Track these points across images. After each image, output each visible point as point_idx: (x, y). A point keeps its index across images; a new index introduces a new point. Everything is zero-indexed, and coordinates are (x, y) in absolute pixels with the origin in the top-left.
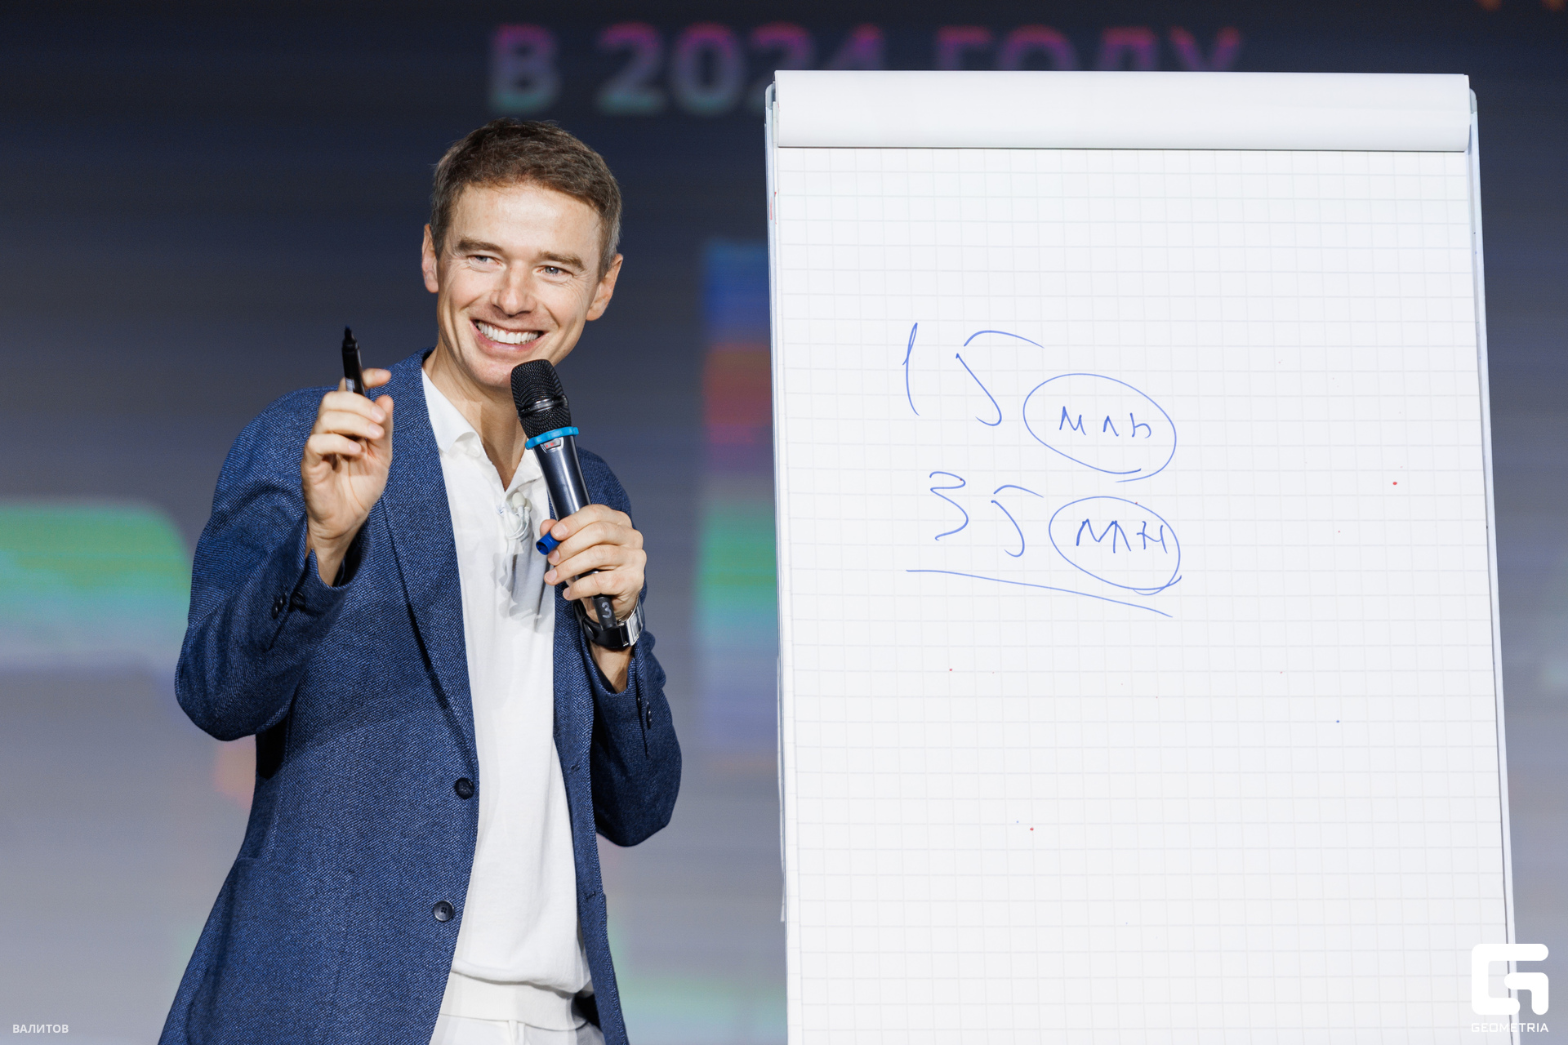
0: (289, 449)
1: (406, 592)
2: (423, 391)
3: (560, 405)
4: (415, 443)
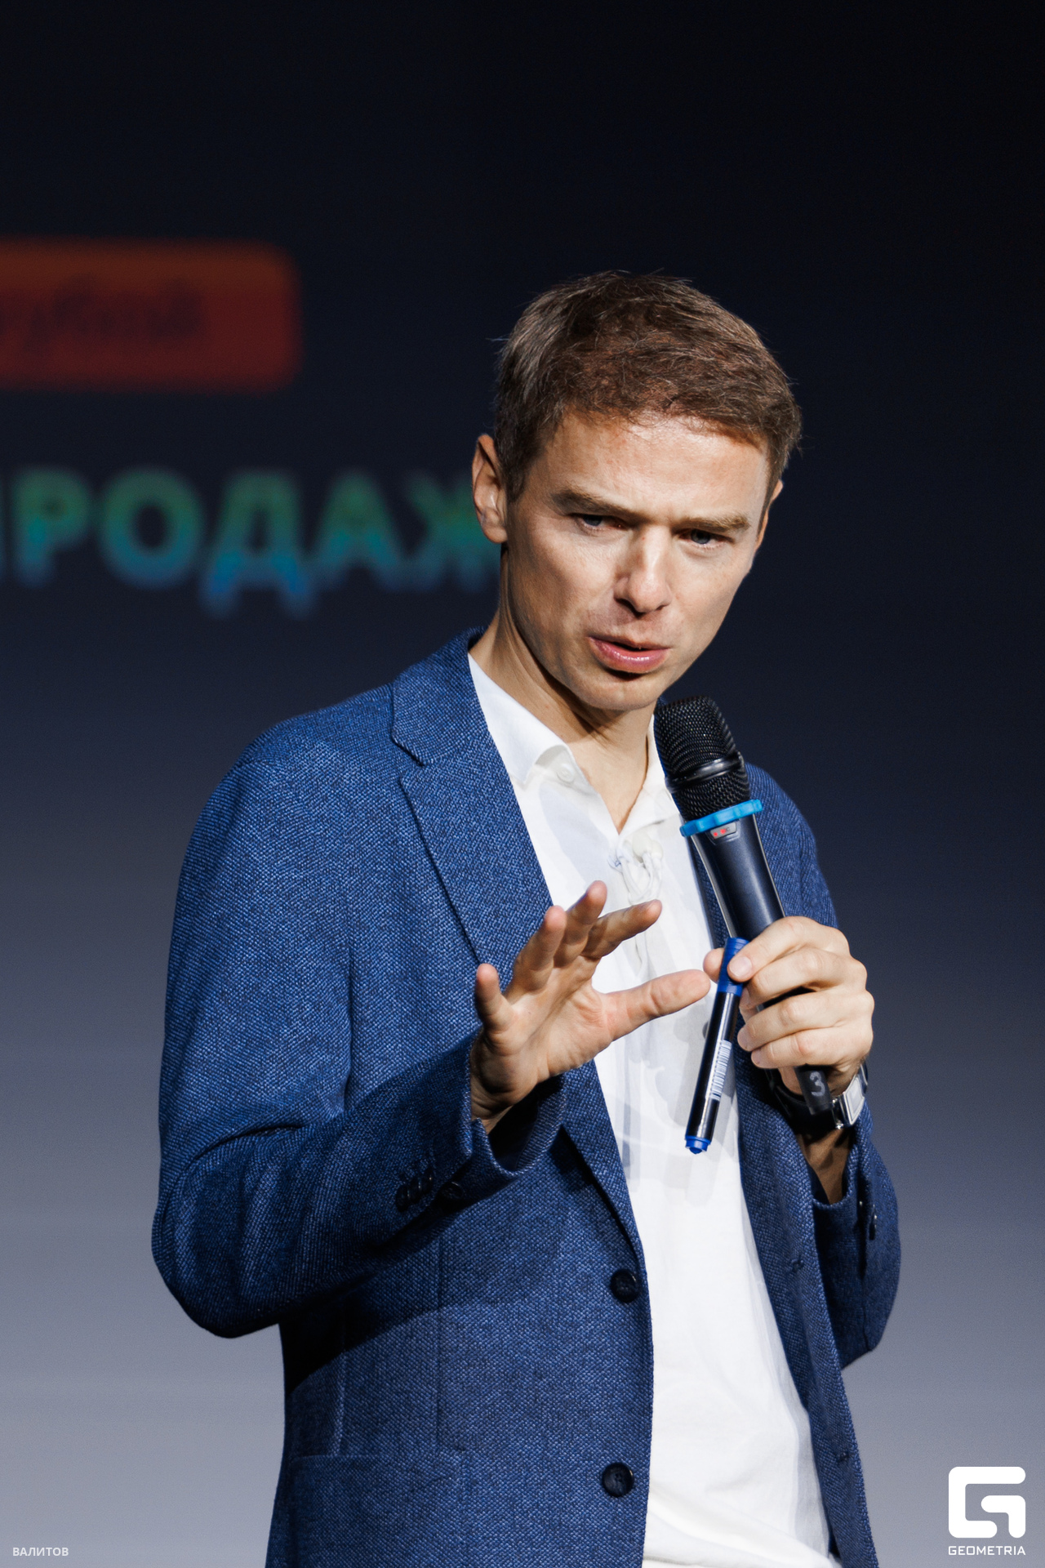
0: (279, 823)
2: (473, 689)
3: (734, 769)
4: (471, 772)
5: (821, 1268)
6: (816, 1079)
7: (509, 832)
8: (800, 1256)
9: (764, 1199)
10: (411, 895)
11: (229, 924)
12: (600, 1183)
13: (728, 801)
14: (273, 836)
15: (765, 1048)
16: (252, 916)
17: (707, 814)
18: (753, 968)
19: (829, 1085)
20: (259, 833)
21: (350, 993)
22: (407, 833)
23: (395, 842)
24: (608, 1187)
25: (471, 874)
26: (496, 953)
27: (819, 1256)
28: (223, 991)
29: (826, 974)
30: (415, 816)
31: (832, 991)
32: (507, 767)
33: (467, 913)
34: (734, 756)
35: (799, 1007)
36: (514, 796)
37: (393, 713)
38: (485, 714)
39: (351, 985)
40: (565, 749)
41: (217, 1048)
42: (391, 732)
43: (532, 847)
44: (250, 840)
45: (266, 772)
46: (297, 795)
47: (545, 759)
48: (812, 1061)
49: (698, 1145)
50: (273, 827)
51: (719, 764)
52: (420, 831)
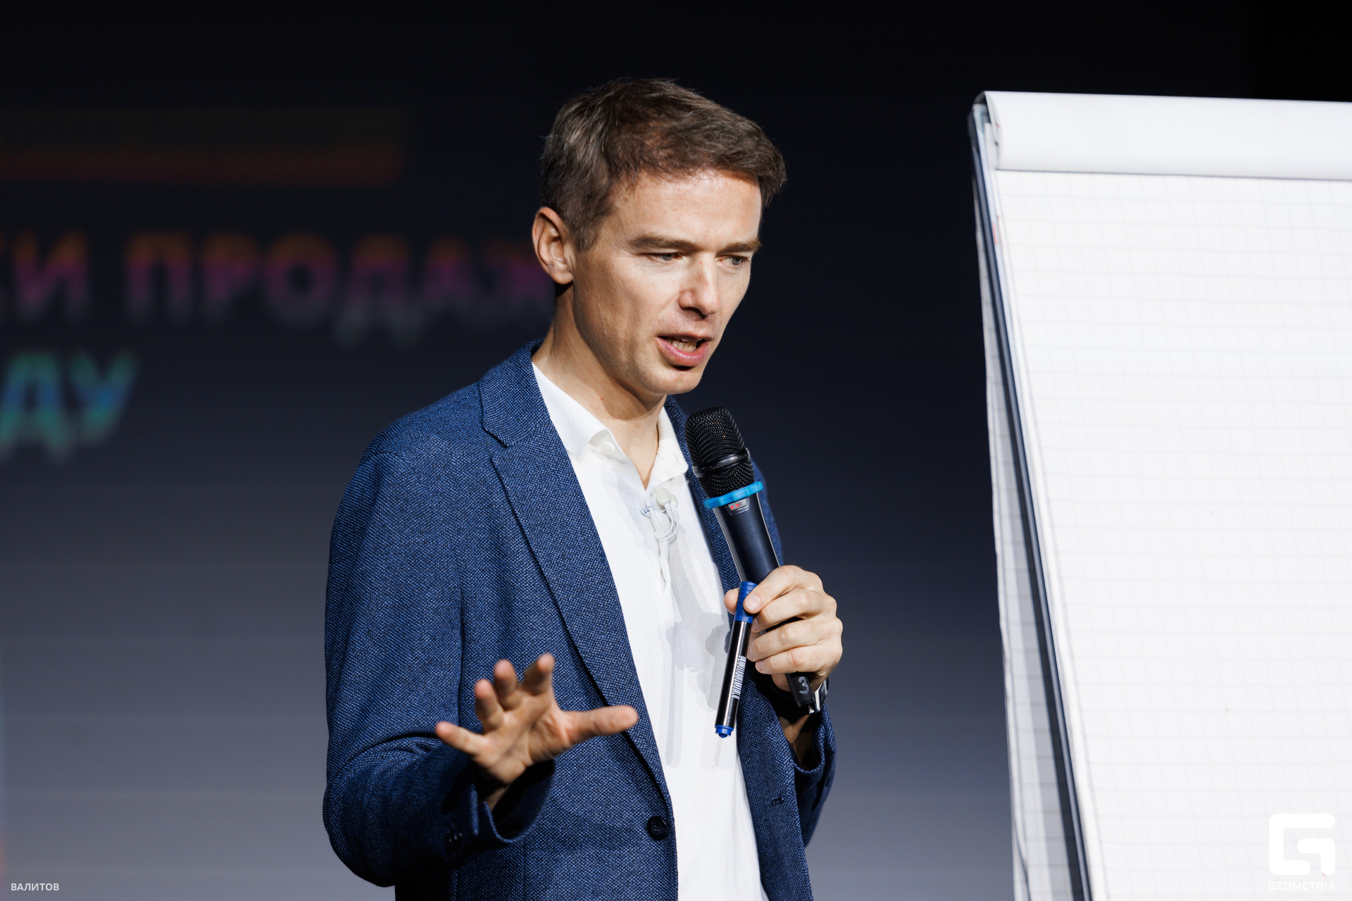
1: (563, 619)
2: (538, 389)
3: (743, 462)
4: (541, 451)
5: (798, 804)
6: (803, 681)
7: (570, 495)
8: (781, 795)
9: (752, 752)
10: (503, 544)
11: (371, 578)
12: (642, 754)
13: (741, 483)
14: (402, 511)
15: (767, 659)
16: (389, 573)
17: (726, 493)
18: (762, 603)
19: (811, 685)
20: (392, 509)
21: (462, 620)
22: (498, 498)
23: (490, 505)
24: (647, 757)
25: (544, 528)
26: (564, 586)
27: (797, 796)
28: (369, 630)
29: (812, 608)
30: (503, 486)
31: (814, 619)
32: (565, 447)
33: (543, 557)
34: (744, 452)
35: (793, 630)
36: (572, 468)
37: (482, 407)
38: (547, 407)
39: (462, 614)
40: (608, 433)
41: (366, 672)
42: (482, 423)
43: (587, 507)
44: (386, 514)
45: (396, 461)
46: (419, 478)
47: (595, 440)
48: (801, 670)
49: (724, 731)
50: (402, 504)
51: (733, 458)
52: (507, 497)
